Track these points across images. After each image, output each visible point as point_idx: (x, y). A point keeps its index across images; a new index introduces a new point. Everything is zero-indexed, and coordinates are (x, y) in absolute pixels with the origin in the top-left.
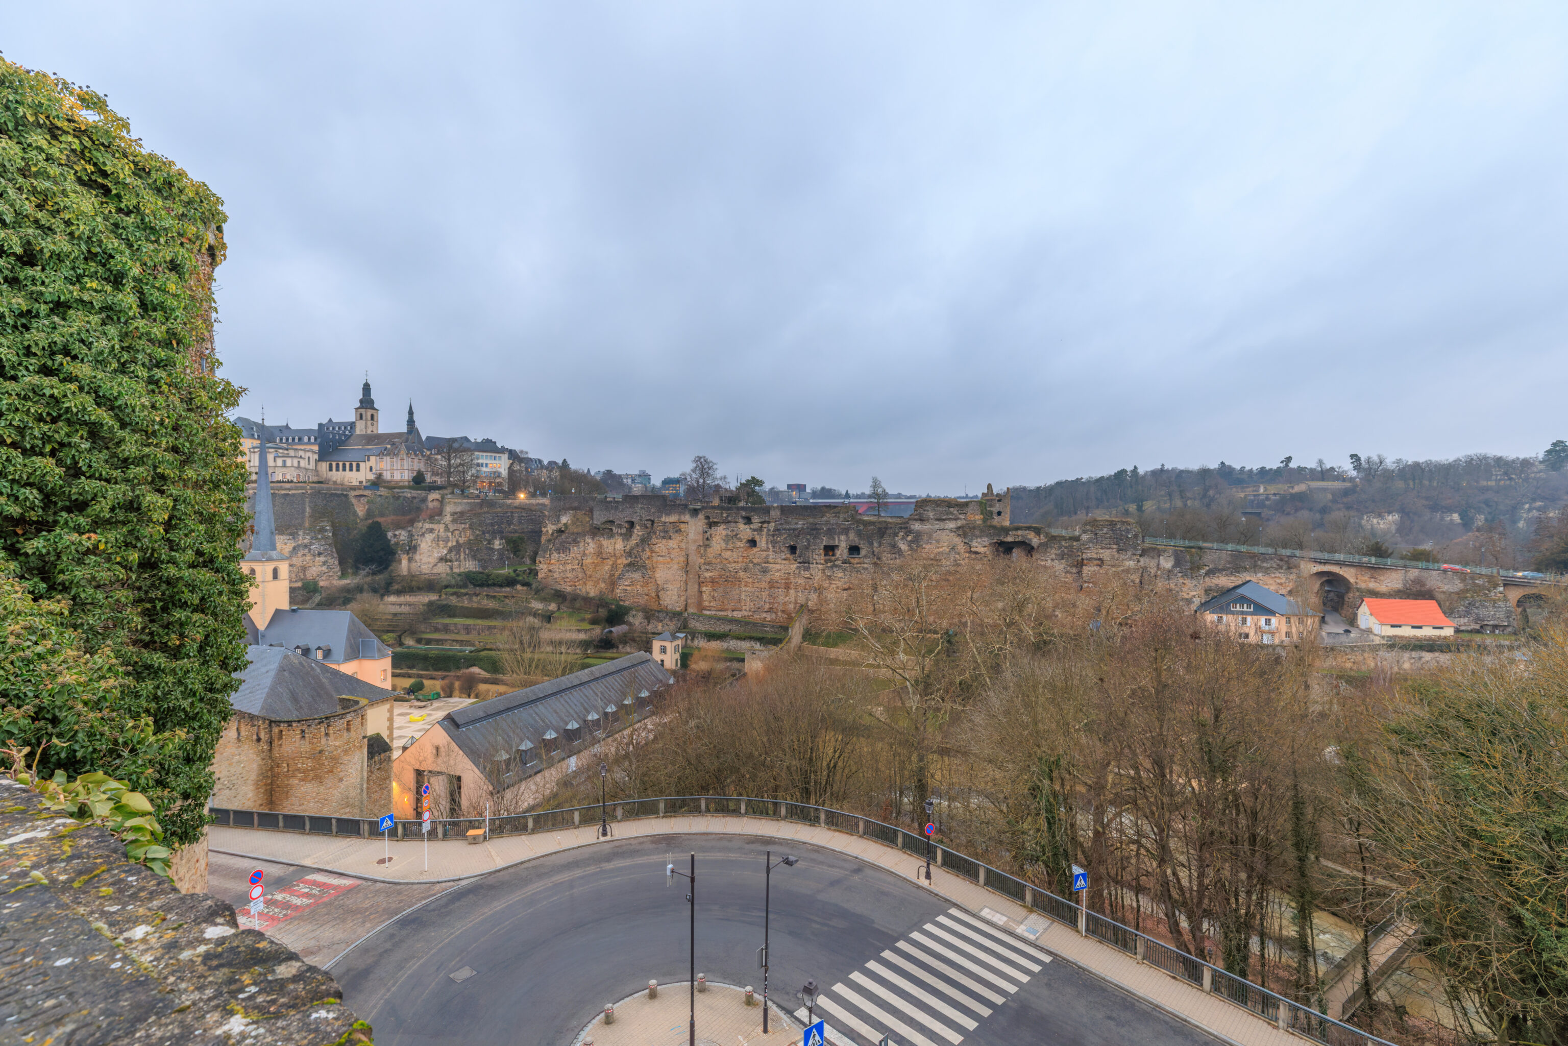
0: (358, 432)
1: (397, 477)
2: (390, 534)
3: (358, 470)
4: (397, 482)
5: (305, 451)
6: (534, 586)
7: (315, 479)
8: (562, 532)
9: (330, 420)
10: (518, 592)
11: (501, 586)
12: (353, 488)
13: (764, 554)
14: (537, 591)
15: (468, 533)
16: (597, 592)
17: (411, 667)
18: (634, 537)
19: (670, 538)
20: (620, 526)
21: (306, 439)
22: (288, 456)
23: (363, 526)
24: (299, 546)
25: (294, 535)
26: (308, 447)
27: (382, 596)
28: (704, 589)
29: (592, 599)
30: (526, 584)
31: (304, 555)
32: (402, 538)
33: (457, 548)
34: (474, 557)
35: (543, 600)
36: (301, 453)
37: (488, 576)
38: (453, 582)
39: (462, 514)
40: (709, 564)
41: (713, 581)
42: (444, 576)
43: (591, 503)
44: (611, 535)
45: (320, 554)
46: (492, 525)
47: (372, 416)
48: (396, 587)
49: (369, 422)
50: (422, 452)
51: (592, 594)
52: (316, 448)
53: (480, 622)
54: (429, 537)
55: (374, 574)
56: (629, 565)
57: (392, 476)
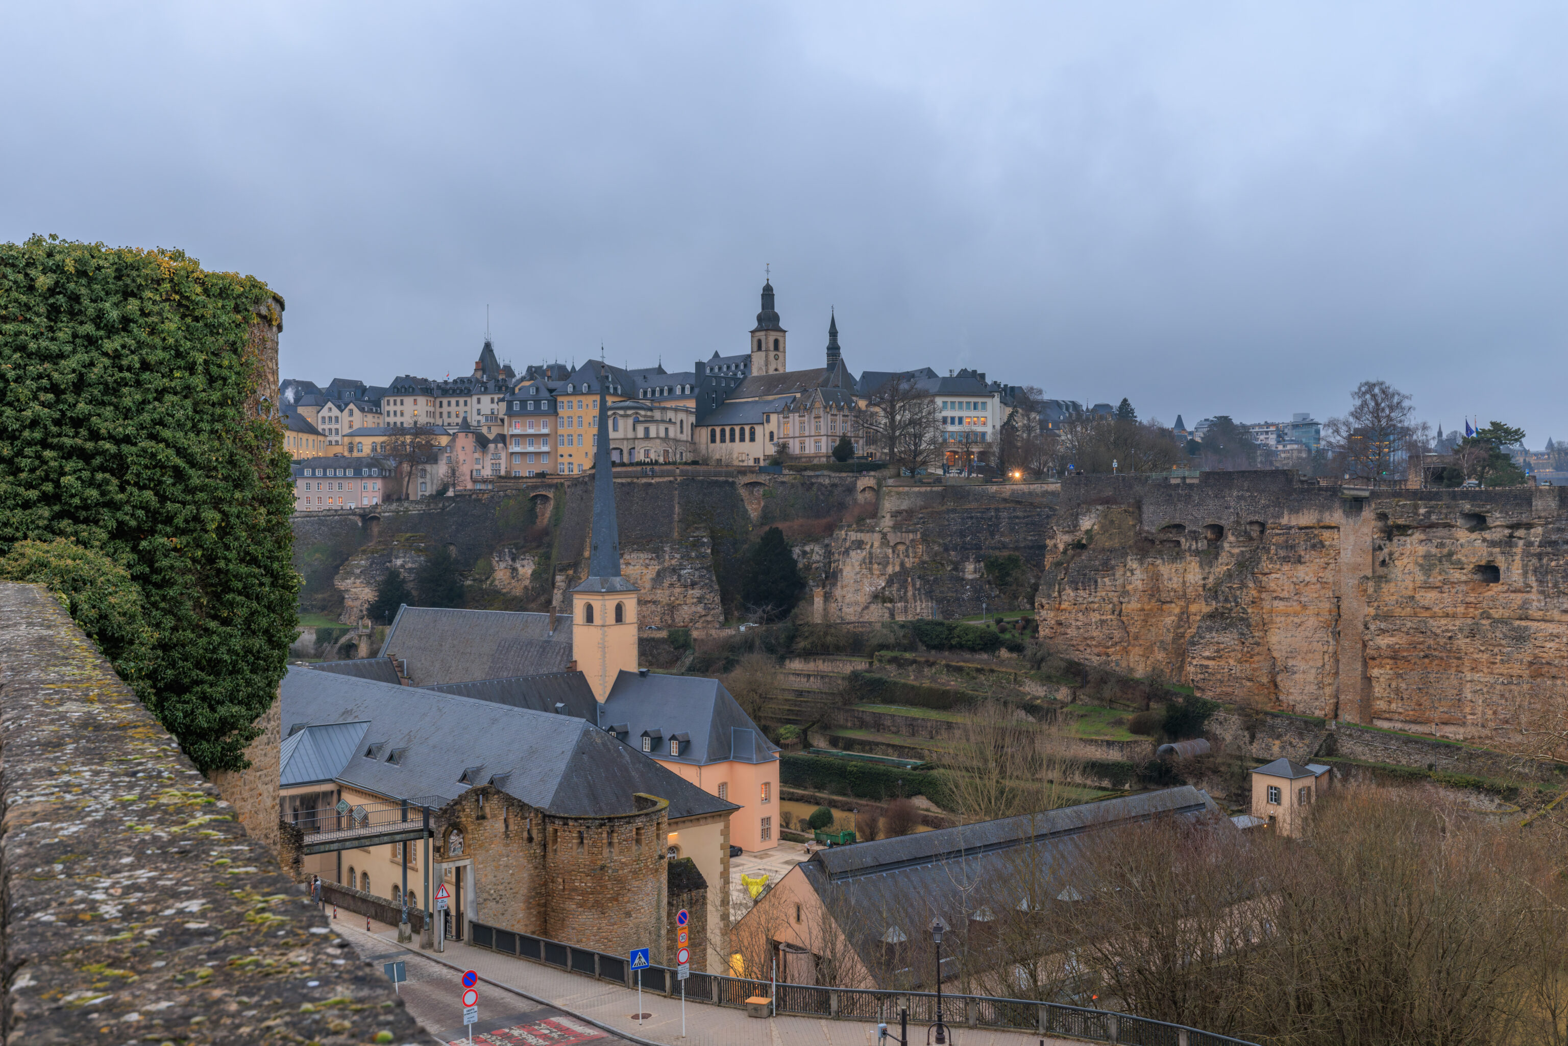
0: (755, 372)
1: (810, 449)
2: (797, 551)
3: (752, 439)
4: (810, 458)
5: (676, 410)
6: (1028, 652)
7: (687, 457)
8: (1083, 547)
9: (716, 355)
10: (1002, 662)
11: (973, 649)
12: (743, 471)
13: (1519, 598)
14: (1038, 663)
15: (920, 548)
16: (1149, 669)
17: (820, 787)
18: (1223, 558)
19: (1299, 561)
20: (1195, 536)
21: (678, 391)
22: (652, 420)
23: (755, 536)
24: (664, 570)
25: (658, 553)
26: (681, 404)
27: (782, 659)
28: (1375, 672)
29: (1138, 682)
30: (1016, 648)
31: (672, 585)
32: (815, 557)
33: (900, 578)
34: (930, 595)
35: (1047, 679)
36: (670, 415)
37: (951, 629)
38: (892, 640)
39: (910, 513)
40: (1387, 617)
41: (1395, 656)
42: (878, 626)
43: (1138, 489)
44: (1177, 554)
45: (693, 585)
46: (962, 534)
47: (776, 342)
48: (802, 644)
49: (772, 354)
50: (849, 402)
51: (1140, 672)
52: (692, 404)
53: (934, 715)
54: (856, 556)
55: (770, 620)
56: (1211, 616)
57: (803, 448)
